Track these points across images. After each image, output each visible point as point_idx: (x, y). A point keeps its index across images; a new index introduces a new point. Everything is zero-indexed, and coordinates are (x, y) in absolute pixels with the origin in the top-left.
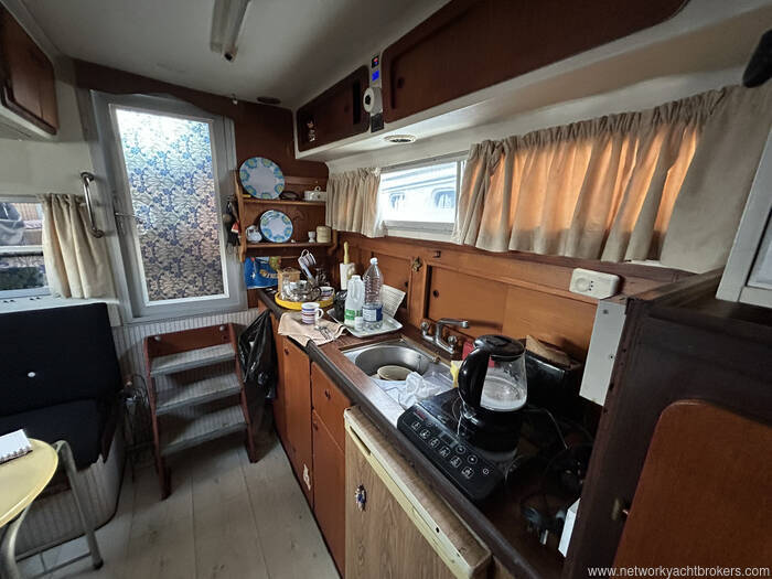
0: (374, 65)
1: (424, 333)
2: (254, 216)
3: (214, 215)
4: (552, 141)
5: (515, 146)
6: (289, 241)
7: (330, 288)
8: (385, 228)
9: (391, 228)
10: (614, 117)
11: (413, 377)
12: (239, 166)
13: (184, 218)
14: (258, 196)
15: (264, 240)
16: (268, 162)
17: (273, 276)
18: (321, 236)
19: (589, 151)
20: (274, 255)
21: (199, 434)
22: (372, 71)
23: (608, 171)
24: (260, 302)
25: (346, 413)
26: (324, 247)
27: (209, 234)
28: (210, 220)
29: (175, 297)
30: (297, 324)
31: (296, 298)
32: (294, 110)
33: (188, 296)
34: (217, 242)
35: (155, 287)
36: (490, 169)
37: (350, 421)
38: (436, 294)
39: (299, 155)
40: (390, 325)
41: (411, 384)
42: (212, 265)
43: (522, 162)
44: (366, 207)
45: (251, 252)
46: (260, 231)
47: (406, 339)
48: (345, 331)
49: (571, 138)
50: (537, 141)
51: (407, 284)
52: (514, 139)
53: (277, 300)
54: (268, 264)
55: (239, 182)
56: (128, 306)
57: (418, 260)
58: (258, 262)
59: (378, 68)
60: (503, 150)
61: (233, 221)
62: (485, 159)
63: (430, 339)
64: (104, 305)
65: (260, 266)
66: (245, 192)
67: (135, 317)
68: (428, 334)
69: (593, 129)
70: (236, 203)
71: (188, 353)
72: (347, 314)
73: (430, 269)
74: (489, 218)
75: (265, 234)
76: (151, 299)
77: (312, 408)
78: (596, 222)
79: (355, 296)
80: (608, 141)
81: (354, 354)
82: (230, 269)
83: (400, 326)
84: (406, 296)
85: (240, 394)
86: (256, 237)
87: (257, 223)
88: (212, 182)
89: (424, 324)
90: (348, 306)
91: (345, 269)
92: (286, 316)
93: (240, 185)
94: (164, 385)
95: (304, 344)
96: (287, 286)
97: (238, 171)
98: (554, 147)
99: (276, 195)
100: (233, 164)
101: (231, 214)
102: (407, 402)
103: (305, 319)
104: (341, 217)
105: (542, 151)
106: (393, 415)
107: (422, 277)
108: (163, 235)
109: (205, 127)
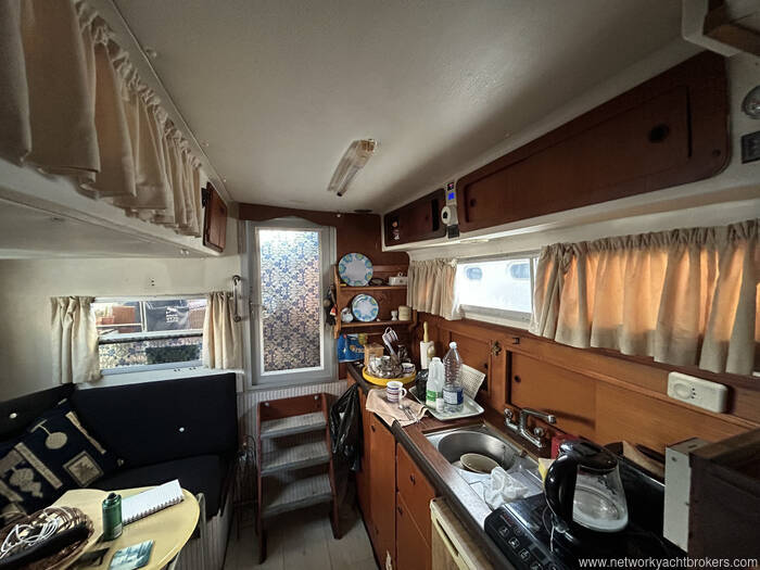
0: (449, 188)
1: (507, 420)
2: (347, 300)
3: (317, 300)
4: (623, 247)
5: (585, 250)
6: (375, 320)
7: (411, 365)
8: (462, 310)
9: (469, 312)
10: (685, 231)
11: (498, 471)
12: (338, 261)
13: (295, 304)
14: (352, 284)
15: (355, 320)
16: (360, 256)
17: (360, 351)
18: (402, 315)
19: (665, 258)
20: (362, 332)
21: (292, 500)
22: (448, 193)
23: (689, 279)
24: (349, 375)
25: (432, 503)
26: (405, 324)
27: (312, 316)
28: (314, 303)
29: (282, 368)
30: (383, 402)
31: (381, 375)
32: (382, 216)
33: (293, 367)
34: (318, 322)
35: (269, 360)
36: (563, 269)
37: (436, 513)
38: (517, 379)
39: (385, 249)
40: (471, 409)
41: (496, 481)
42: (312, 342)
43: (594, 264)
44: (443, 292)
45: (344, 331)
46: (352, 312)
47: (489, 426)
48: (427, 412)
49: (643, 247)
50: (607, 246)
51: (486, 366)
52: (584, 244)
53: (364, 375)
54: (357, 340)
55: (338, 273)
56: (250, 376)
57: (497, 344)
58: (349, 338)
59: (454, 191)
60: (574, 253)
61: (332, 306)
62: (557, 260)
63: (515, 427)
64: (234, 374)
65: (350, 342)
66: (342, 282)
67: (254, 384)
68: (511, 422)
69: (665, 241)
70: (335, 291)
71: (288, 419)
72: (428, 395)
73: (510, 355)
74: (566, 313)
75: (357, 316)
76: (266, 370)
77: (397, 490)
78: (685, 328)
79: (436, 378)
80: (684, 252)
81: (436, 438)
82: (326, 344)
83: (481, 410)
84: (486, 378)
85: (328, 464)
86: (349, 318)
87: (350, 305)
88: (317, 275)
89: (506, 411)
90: (429, 387)
91: (425, 348)
92: (373, 393)
93: (339, 276)
94: (268, 447)
95: (390, 425)
96: (373, 362)
97: (337, 265)
98: (627, 252)
99: (366, 283)
100: (334, 260)
101: (330, 299)
102: (493, 501)
103: (390, 397)
104: (421, 299)
105: (615, 255)
106: (480, 515)
107: (501, 361)
108: (279, 318)
109: (316, 234)
